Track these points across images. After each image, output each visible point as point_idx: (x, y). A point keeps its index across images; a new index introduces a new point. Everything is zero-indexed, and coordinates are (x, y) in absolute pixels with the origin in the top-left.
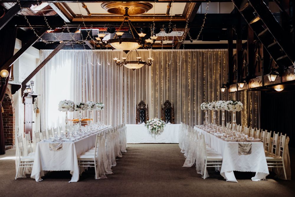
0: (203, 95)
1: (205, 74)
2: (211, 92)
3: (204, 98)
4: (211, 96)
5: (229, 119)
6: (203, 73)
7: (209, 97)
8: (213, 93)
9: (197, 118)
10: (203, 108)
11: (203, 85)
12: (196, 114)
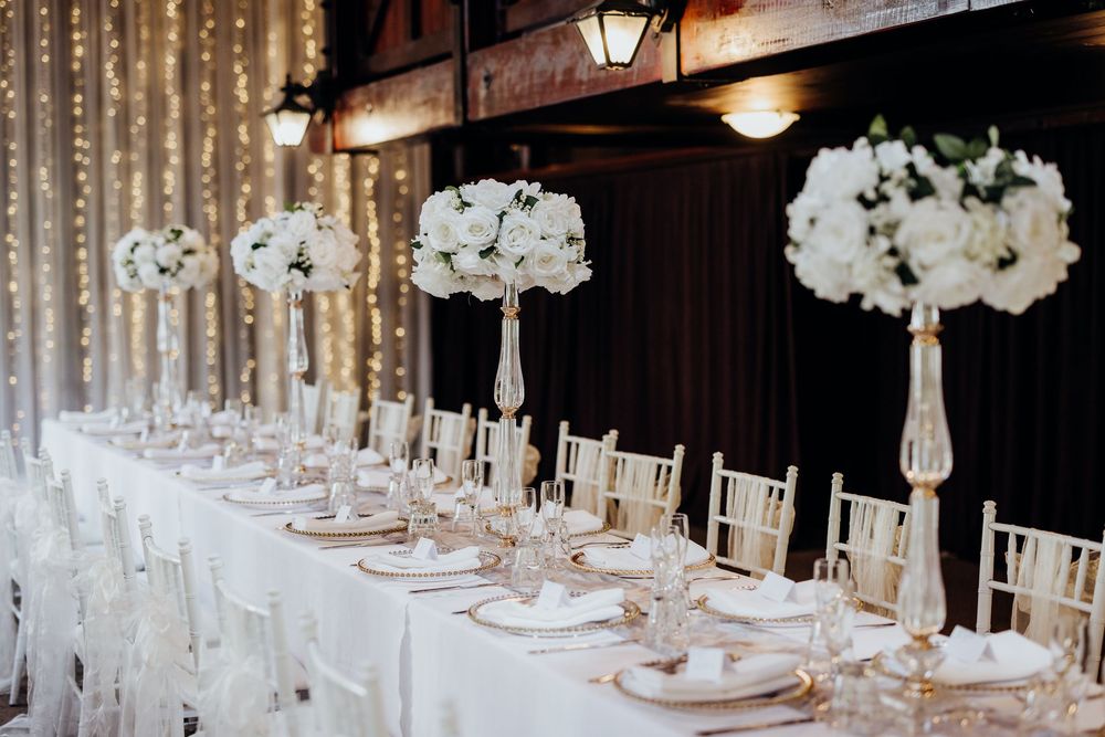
0: (75, 190)
1: (79, 51)
2: (126, 170)
3: (77, 212)
4: (125, 197)
5: (245, 347)
6: (63, 47)
7: (112, 201)
8: (138, 178)
9: (34, 344)
10: (134, 275)
11: (65, 123)
12: (21, 319)
